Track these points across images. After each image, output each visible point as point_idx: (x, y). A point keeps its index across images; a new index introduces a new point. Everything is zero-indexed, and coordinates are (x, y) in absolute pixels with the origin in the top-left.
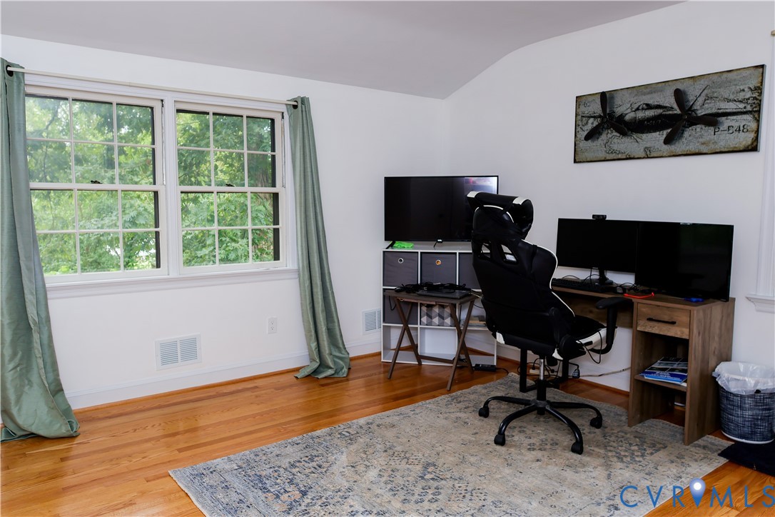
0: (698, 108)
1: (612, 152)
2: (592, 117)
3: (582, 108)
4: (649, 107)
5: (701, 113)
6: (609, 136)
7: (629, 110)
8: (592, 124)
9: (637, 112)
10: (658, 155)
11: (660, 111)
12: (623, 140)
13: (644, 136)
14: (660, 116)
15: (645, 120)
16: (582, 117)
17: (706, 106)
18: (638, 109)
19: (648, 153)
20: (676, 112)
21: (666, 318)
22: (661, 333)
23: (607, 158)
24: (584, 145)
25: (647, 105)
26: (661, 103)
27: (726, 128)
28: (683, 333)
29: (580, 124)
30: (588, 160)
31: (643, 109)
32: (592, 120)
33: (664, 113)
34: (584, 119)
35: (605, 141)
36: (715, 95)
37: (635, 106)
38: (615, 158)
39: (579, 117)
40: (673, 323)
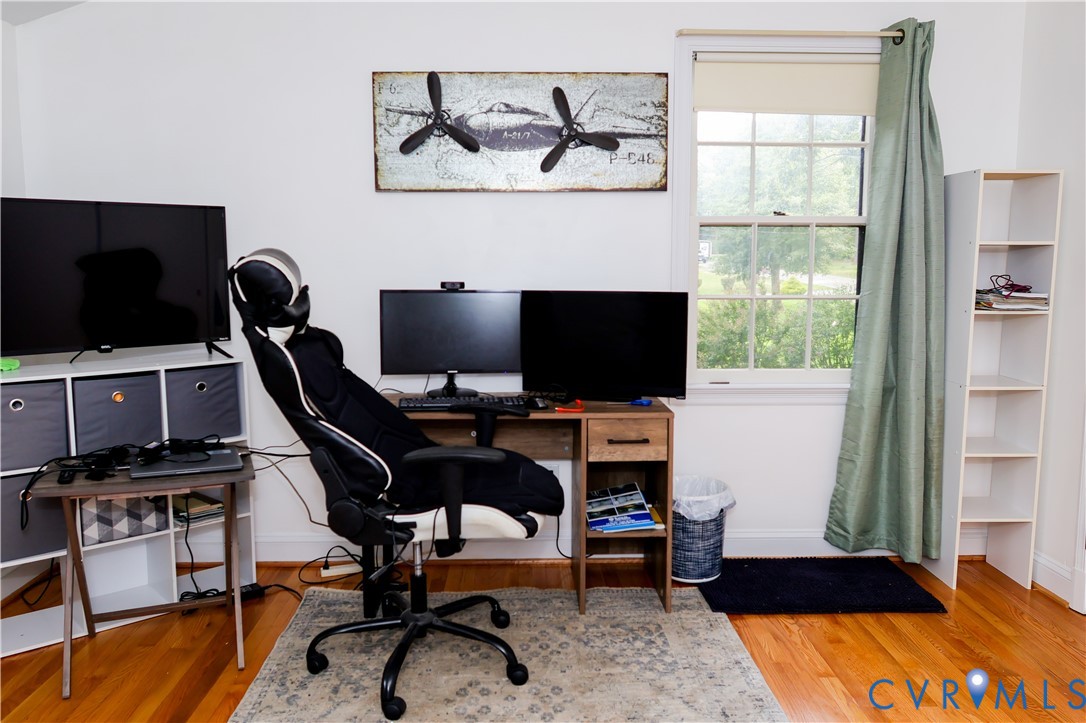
0: (586, 121)
1: (449, 178)
2: (406, 113)
3: (385, 97)
4: (510, 109)
5: (590, 129)
6: (443, 149)
7: (476, 110)
8: (409, 124)
9: (490, 114)
10: (531, 188)
11: (526, 119)
12: (468, 158)
13: (504, 155)
14: (528, 127)
15: (504, 131)
16: (387, 110)
17: (596, 119)
18: (491, 110)
19: (513, 183)
20: (553, 123)
21: (633, 436)
22: (627, 459)
23: (441, 187)
24: (394, 161)
25: (507, 106)
26: (530, 107)
27: (626, 156)
28: (658, 453)
29: (384, 121)
30: (405, 187)
31: (499, 111)
32: (407, 118)
33: (535, 122)
34: (391, 114)
35: (435, 158)
36: (608, 105)
37: (487, 106)
38: (456, 187)
39: (380, 111)
40: (646, 441)
